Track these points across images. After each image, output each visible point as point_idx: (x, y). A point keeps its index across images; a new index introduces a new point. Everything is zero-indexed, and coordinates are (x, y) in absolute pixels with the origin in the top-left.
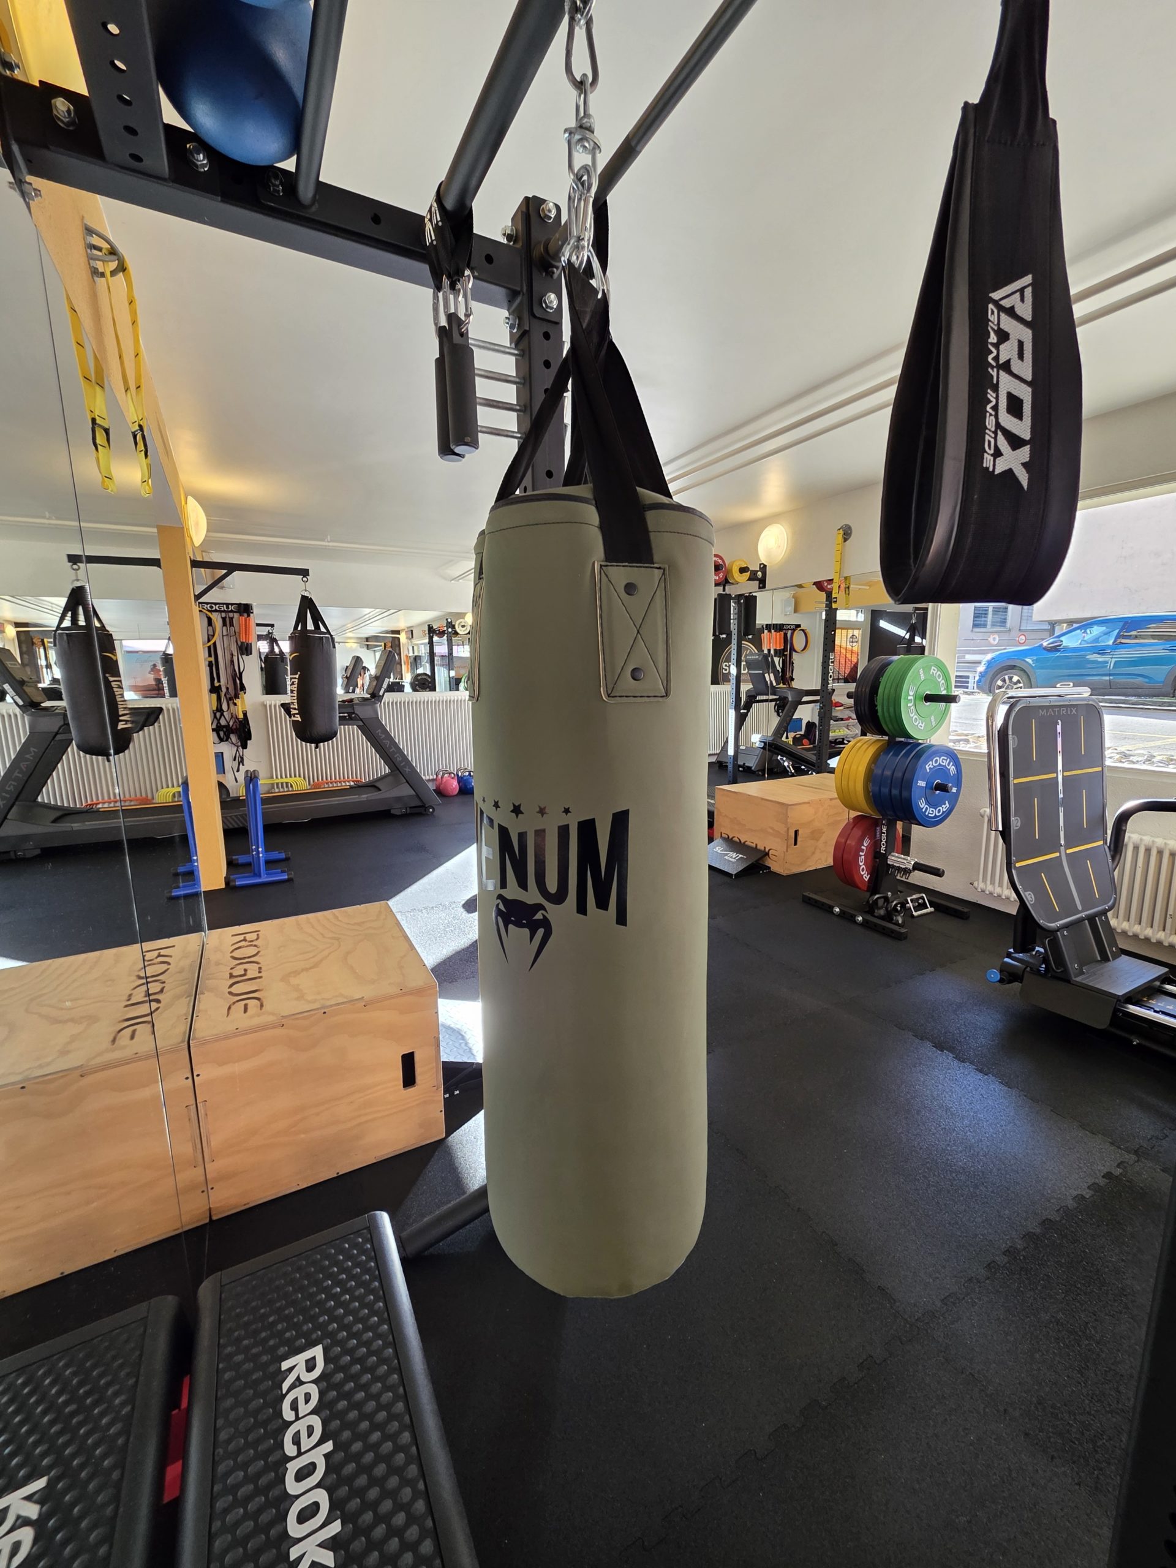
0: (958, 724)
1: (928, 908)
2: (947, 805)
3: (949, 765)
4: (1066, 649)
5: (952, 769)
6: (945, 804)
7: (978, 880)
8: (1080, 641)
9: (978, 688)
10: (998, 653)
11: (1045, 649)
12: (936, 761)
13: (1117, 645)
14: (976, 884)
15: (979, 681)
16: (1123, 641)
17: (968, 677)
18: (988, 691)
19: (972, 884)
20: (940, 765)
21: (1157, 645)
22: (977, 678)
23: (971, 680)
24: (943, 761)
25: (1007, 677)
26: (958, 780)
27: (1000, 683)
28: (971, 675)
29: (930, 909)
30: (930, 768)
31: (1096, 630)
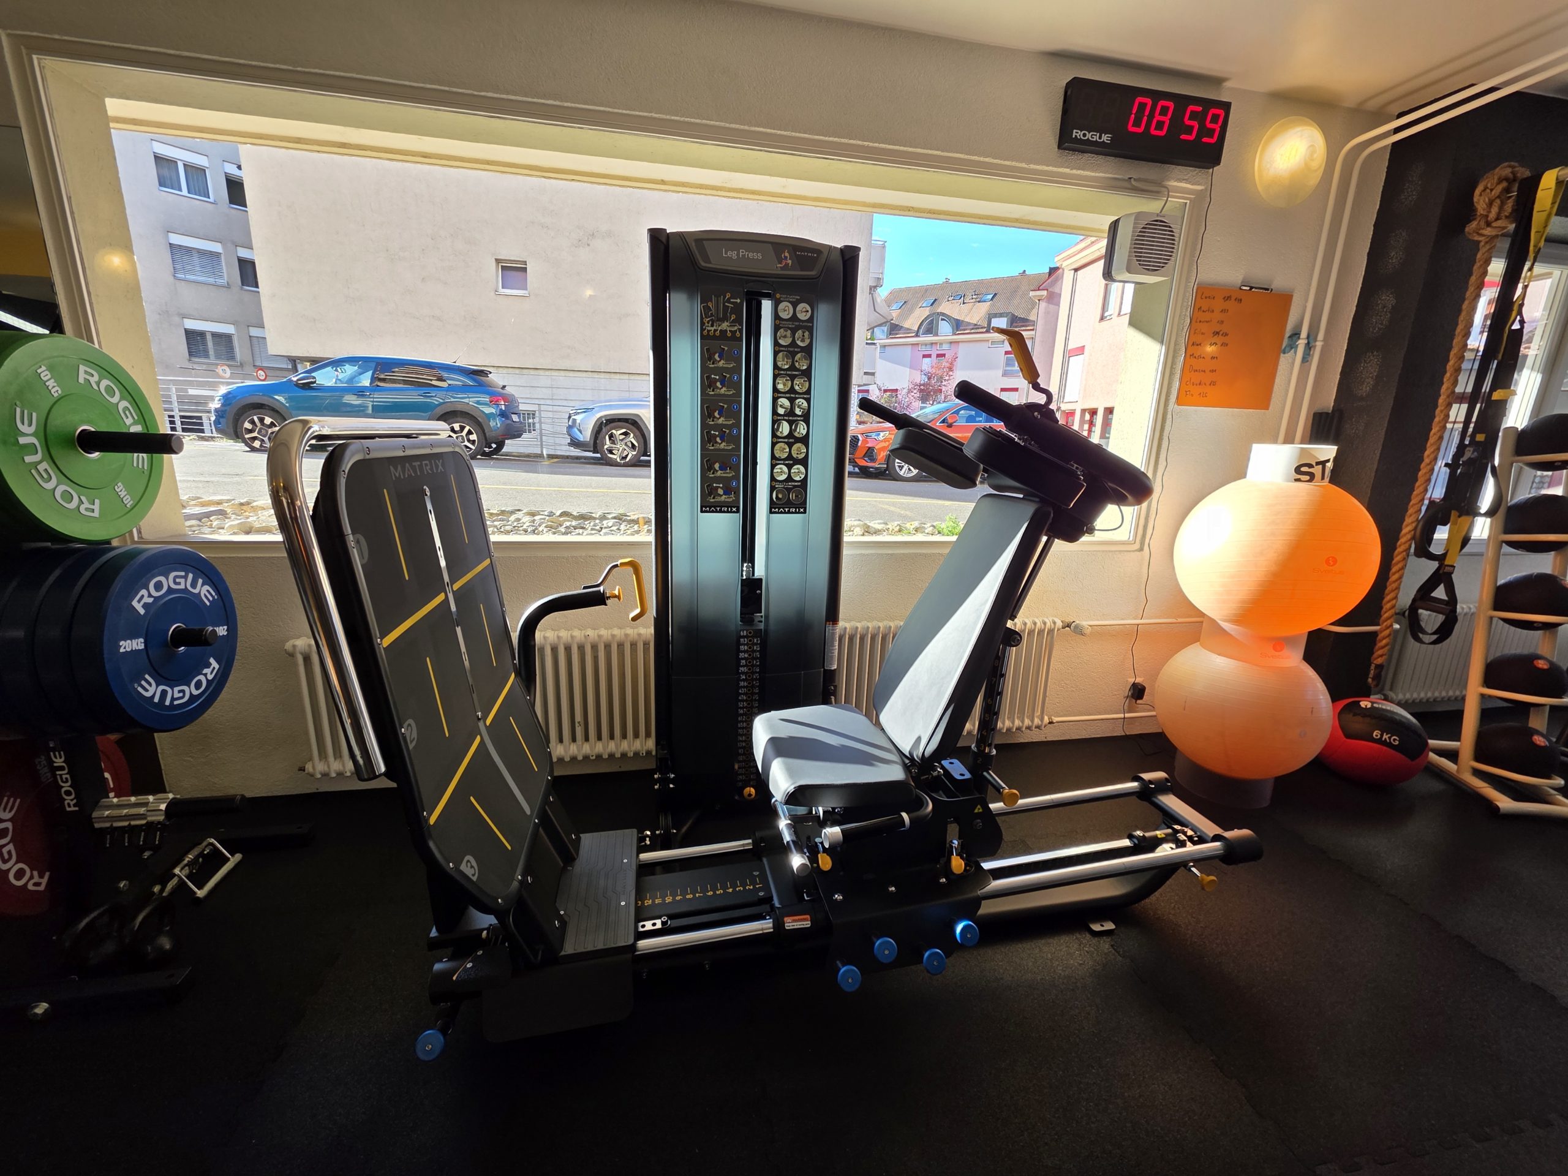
0: (200, 485)
1: (228, 859)
2: (214, 664)
3: (194, 585)
4: (322, 388)
5: (205, 591)
6: (208, 665)
7: (311, 759)
8: (334, 380)
9: (218, 430)
10: (235, 386)
11: (297, 385)
12: (158, 587)
13: (374, 388)
14: (309, 767)
15: (217, 422)
16: (379, 384)
17: (200, 418)
18: (234, 435)
19: (302, 769)
20: (170, 591)
21: (410, 390)
22: (213, 418)
23: (205, 421)
24: (176, 581)
25: (255, 418)
26: (225, 609)
27: (247, 425)
28: (204, 416)
29: (234, 860)
30: (145, 606)
31: (350, 370)
